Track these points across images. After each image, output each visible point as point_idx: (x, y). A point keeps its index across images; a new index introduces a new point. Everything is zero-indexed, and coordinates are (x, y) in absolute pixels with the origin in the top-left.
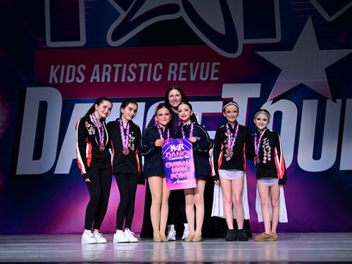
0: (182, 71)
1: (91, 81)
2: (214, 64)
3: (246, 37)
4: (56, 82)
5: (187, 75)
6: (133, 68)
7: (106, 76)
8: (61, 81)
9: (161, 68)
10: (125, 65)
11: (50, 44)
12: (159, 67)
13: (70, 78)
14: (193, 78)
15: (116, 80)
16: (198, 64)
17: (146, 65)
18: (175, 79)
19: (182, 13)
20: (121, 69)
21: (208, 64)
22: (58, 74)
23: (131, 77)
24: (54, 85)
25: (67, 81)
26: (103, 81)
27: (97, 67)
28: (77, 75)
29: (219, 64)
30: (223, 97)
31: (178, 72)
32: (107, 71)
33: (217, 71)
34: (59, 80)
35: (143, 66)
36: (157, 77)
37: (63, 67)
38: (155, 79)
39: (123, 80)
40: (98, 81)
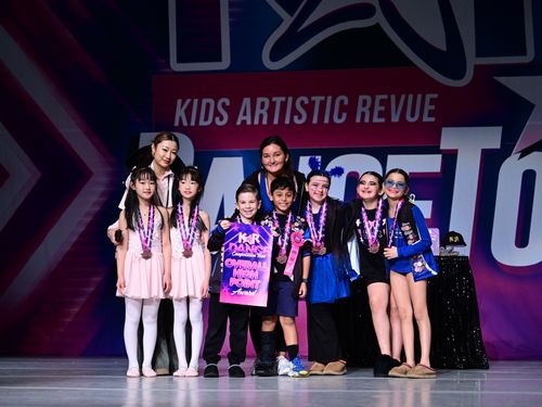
0: (378, 108)
1: (239, 123)
2: (429, 97)
3: (479, 55)
4: (185, 124)
5: (386, 114)
6: (302, 102)
7: (261, 116)
8: (193, 123)
9: (346, 102)
10: (290, 99)
11: (176, 66)
12: (342, 102)
13: (206, 119)
14: (395, 118)
15: (276, 122)
16: (403, 97)
17: (323, 98)
18: (367, 120)
19: (379, 18)
20: (284, 105)
21: (419, 96)
22: (188, 112)
23: (300, 118)
24: (181, 129)
25: (202, 123)
26: (256, 122)
27: (247, 101)
28: (217, 113)
29: (436, 96)
30: (442, 148)
31: (372, 109)
32: (262, 107)
33: (433, 107)
34: (189, 121)
35: (317, 99)
36: (340, 117)
37: (196, 101)
38: (336, 120)
39: (287, 121)
40: (249, 123)
